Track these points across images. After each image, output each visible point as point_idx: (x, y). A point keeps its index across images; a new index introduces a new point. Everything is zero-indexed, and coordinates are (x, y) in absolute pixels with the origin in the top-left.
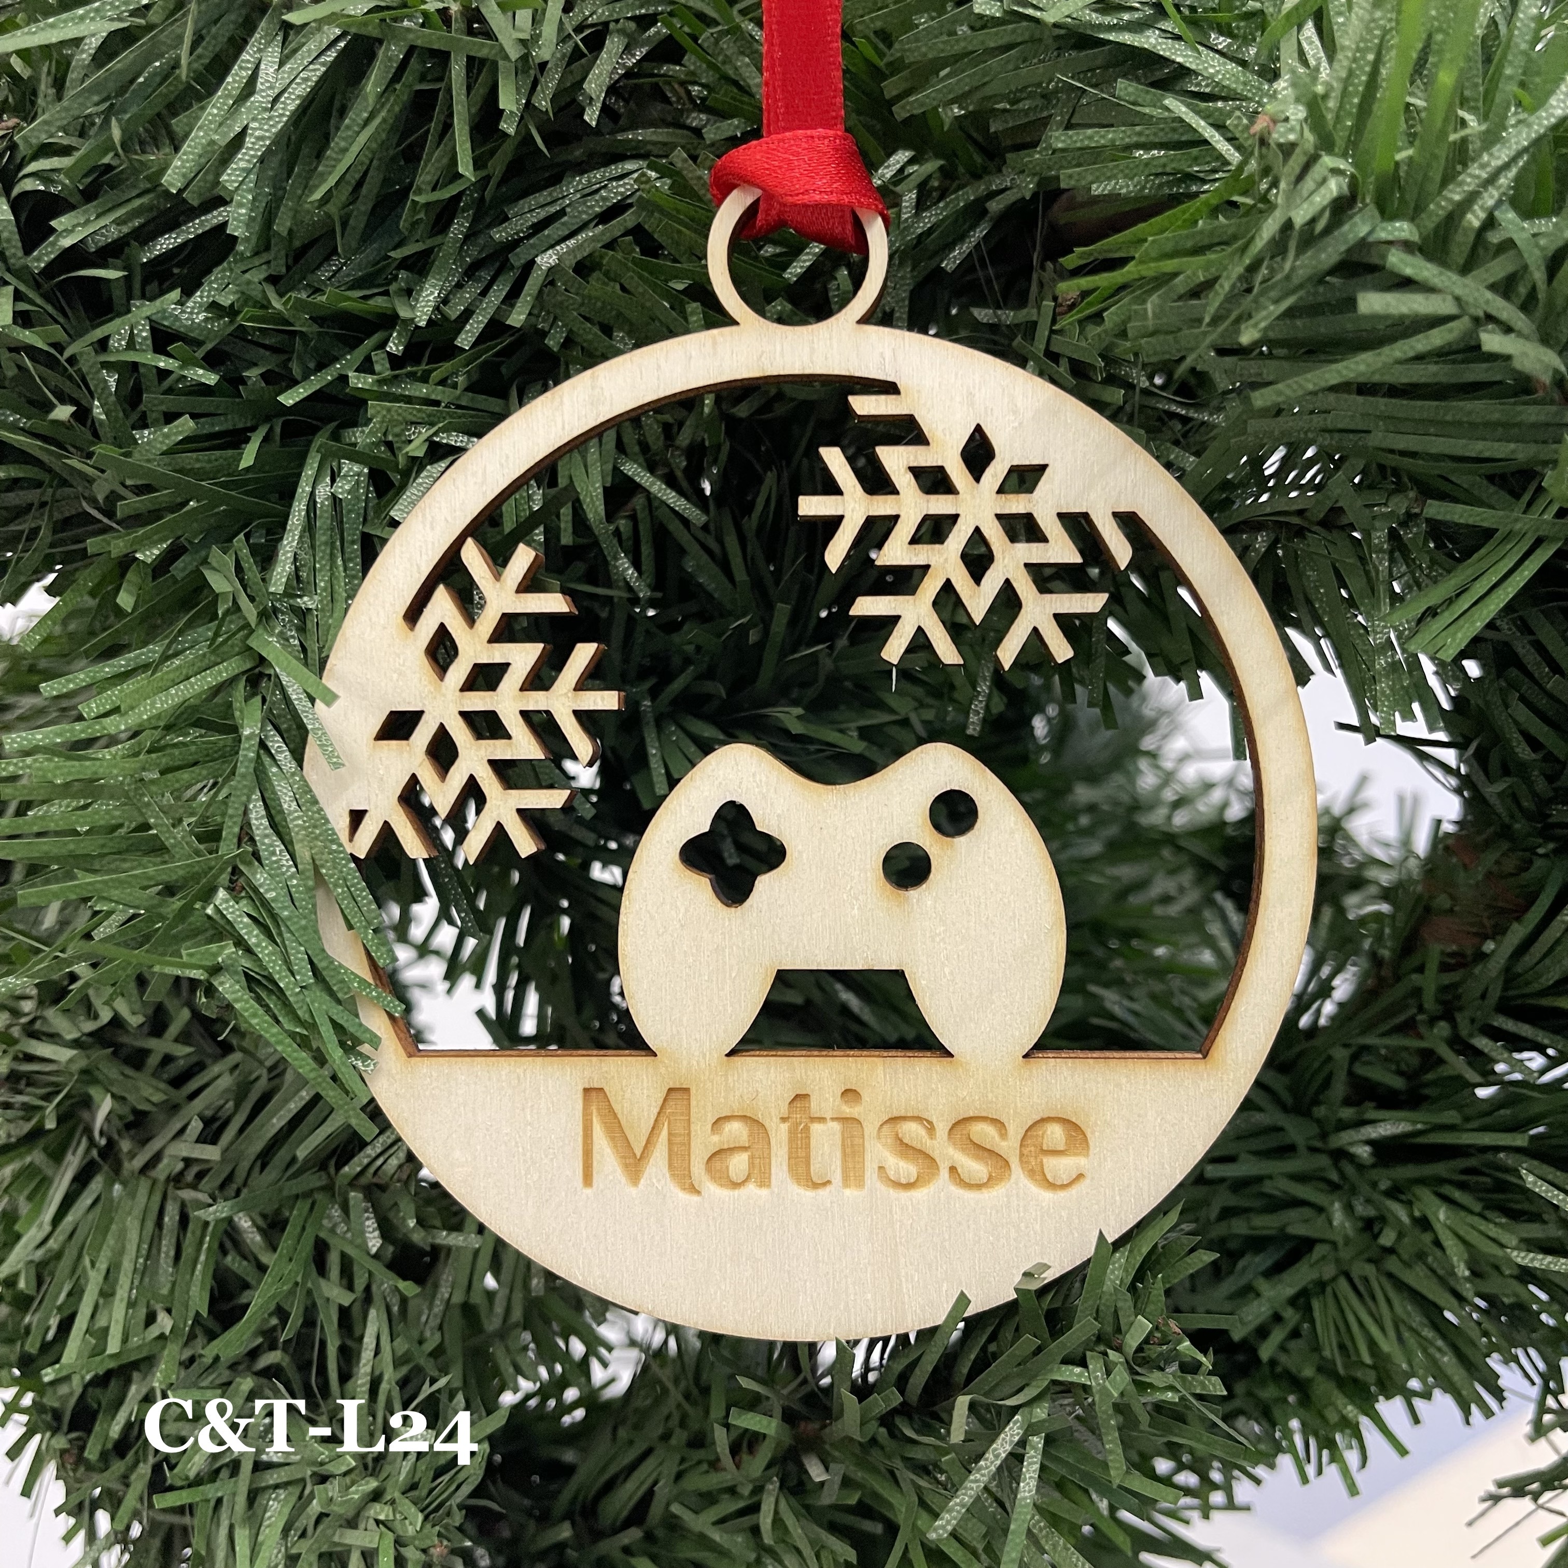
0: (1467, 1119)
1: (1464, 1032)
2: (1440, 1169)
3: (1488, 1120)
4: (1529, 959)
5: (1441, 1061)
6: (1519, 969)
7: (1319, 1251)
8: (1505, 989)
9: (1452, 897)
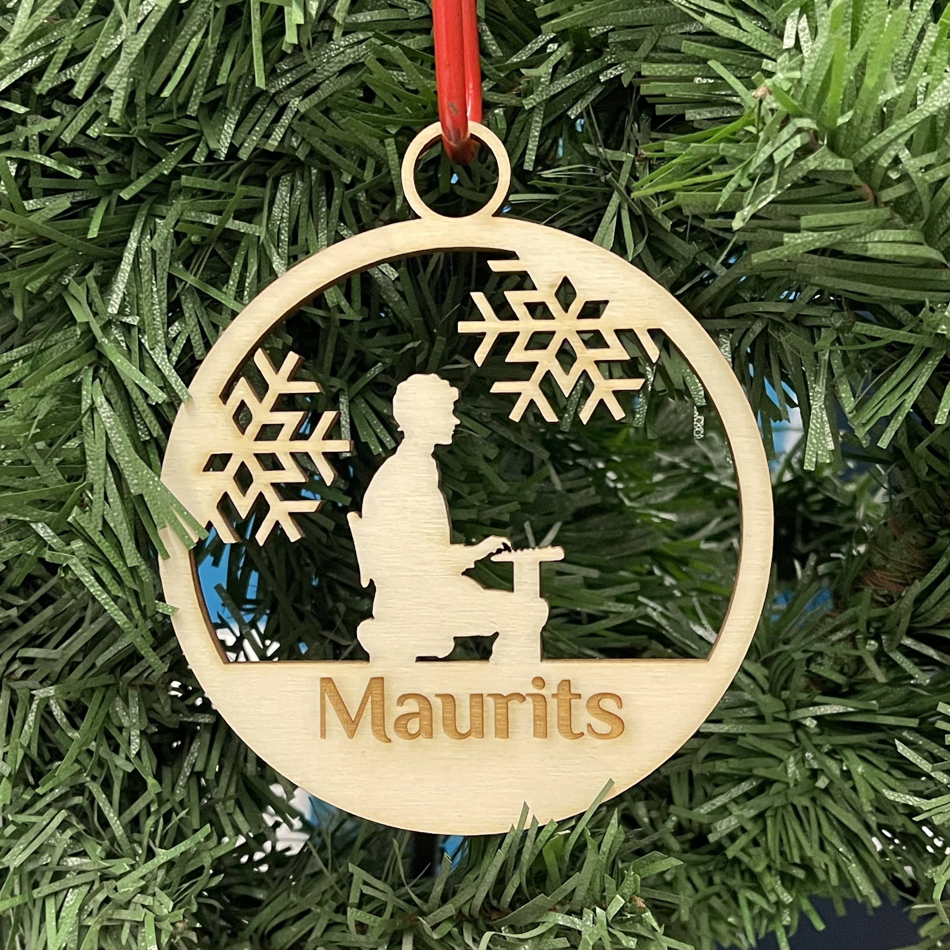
2: (862, 738)
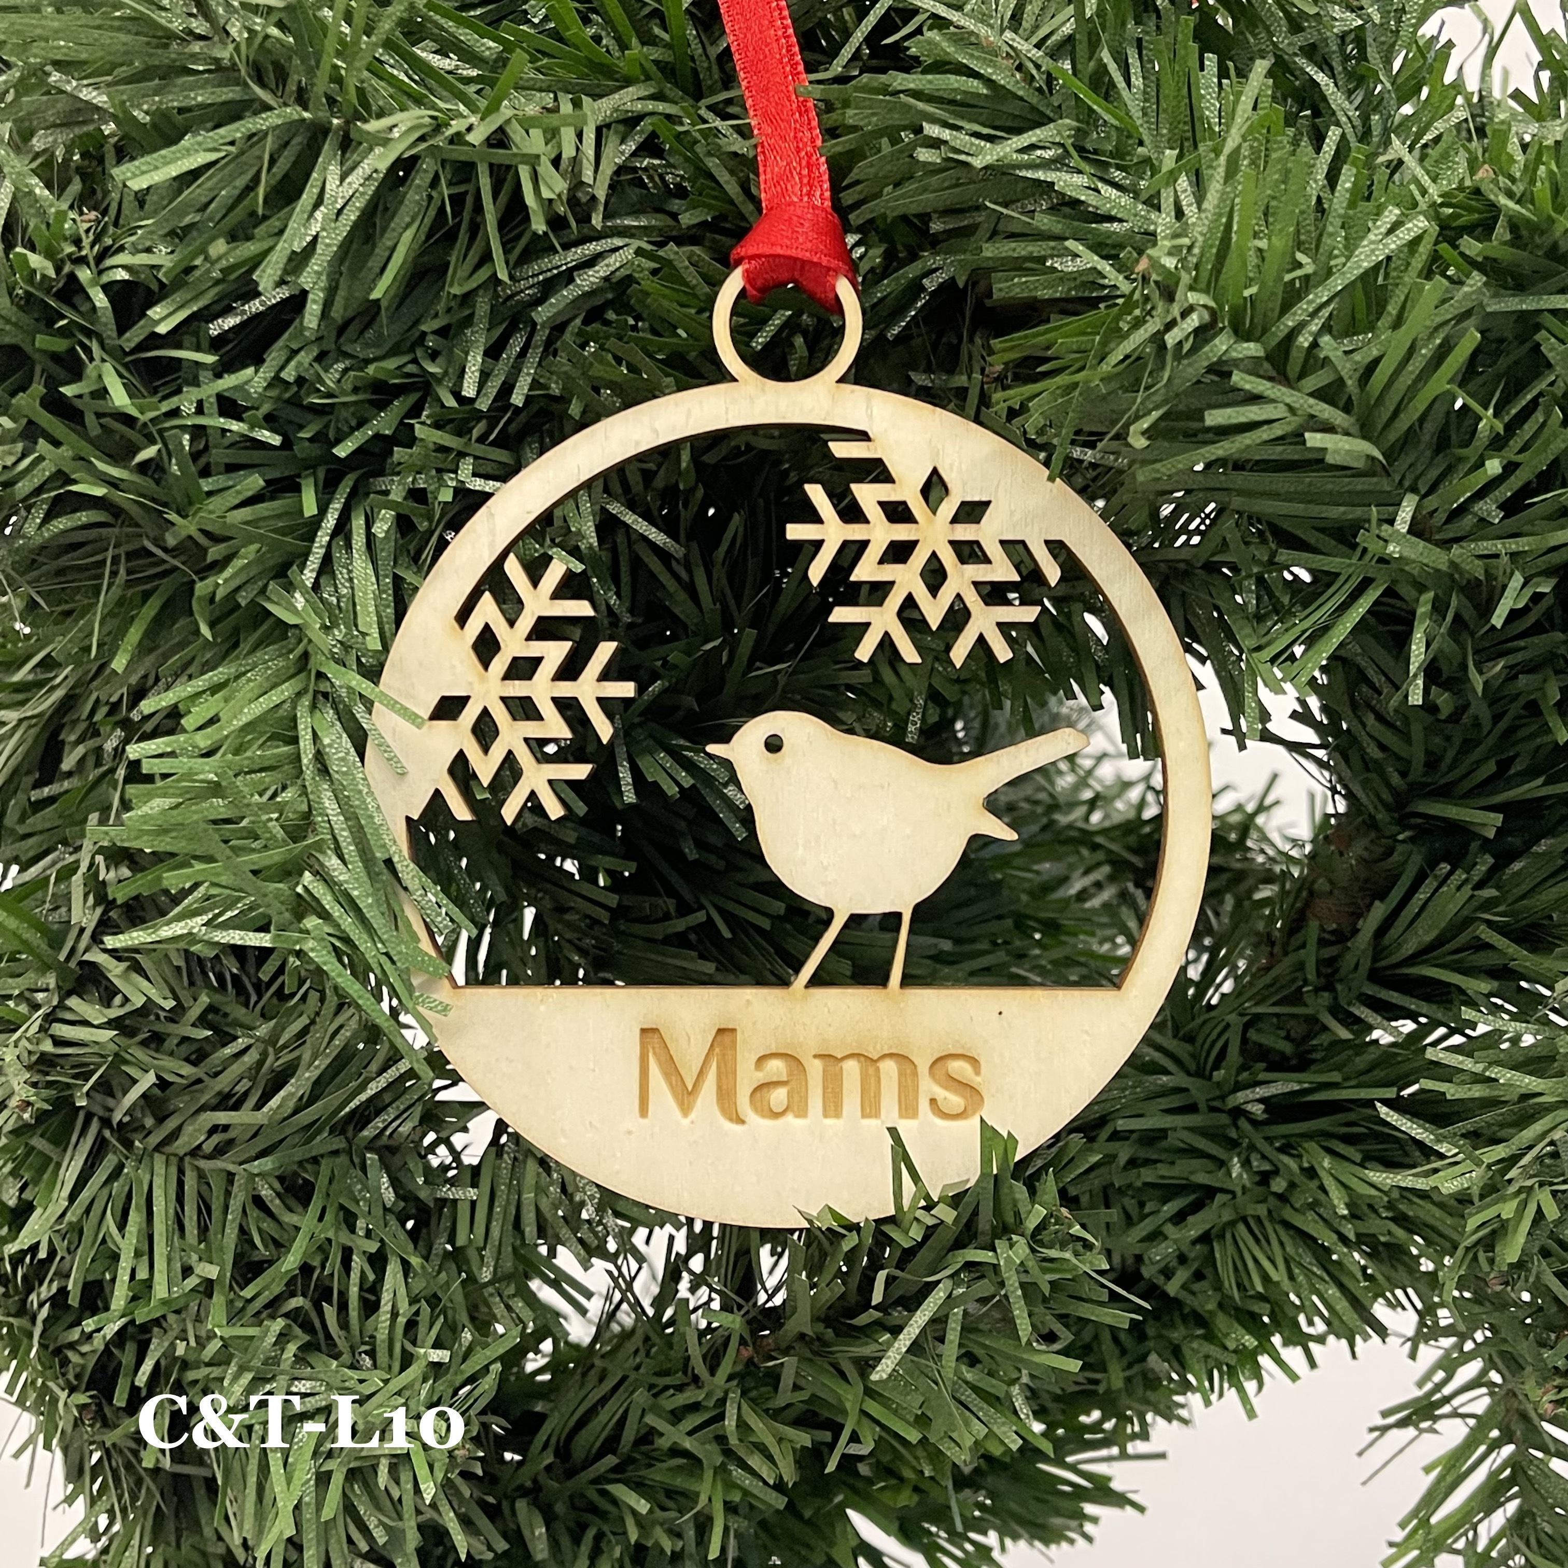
0: (1346, 1079)
1: (1343, 1003)
3: (1365, 1078)
4: (1394, 933)
5: (1325, 1028)
6: (1386, 941)
7: (1220, 1198)
8: (1375, 960)
9: (1331, 882)
